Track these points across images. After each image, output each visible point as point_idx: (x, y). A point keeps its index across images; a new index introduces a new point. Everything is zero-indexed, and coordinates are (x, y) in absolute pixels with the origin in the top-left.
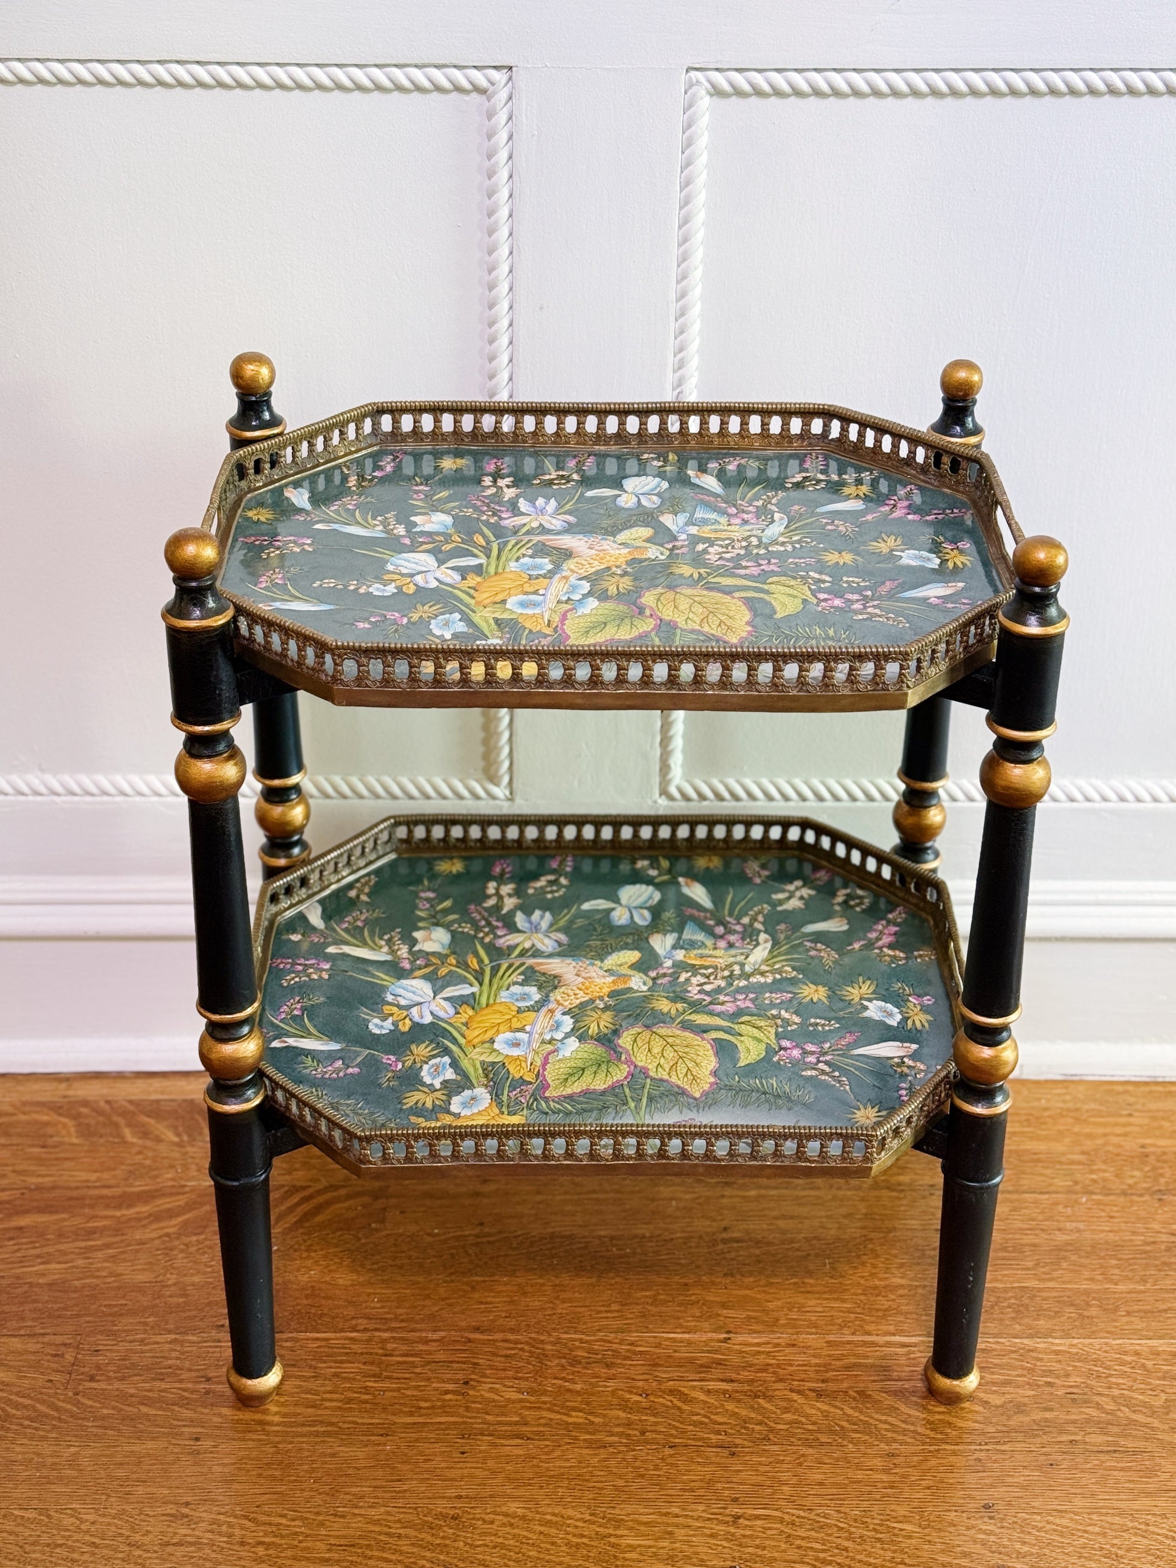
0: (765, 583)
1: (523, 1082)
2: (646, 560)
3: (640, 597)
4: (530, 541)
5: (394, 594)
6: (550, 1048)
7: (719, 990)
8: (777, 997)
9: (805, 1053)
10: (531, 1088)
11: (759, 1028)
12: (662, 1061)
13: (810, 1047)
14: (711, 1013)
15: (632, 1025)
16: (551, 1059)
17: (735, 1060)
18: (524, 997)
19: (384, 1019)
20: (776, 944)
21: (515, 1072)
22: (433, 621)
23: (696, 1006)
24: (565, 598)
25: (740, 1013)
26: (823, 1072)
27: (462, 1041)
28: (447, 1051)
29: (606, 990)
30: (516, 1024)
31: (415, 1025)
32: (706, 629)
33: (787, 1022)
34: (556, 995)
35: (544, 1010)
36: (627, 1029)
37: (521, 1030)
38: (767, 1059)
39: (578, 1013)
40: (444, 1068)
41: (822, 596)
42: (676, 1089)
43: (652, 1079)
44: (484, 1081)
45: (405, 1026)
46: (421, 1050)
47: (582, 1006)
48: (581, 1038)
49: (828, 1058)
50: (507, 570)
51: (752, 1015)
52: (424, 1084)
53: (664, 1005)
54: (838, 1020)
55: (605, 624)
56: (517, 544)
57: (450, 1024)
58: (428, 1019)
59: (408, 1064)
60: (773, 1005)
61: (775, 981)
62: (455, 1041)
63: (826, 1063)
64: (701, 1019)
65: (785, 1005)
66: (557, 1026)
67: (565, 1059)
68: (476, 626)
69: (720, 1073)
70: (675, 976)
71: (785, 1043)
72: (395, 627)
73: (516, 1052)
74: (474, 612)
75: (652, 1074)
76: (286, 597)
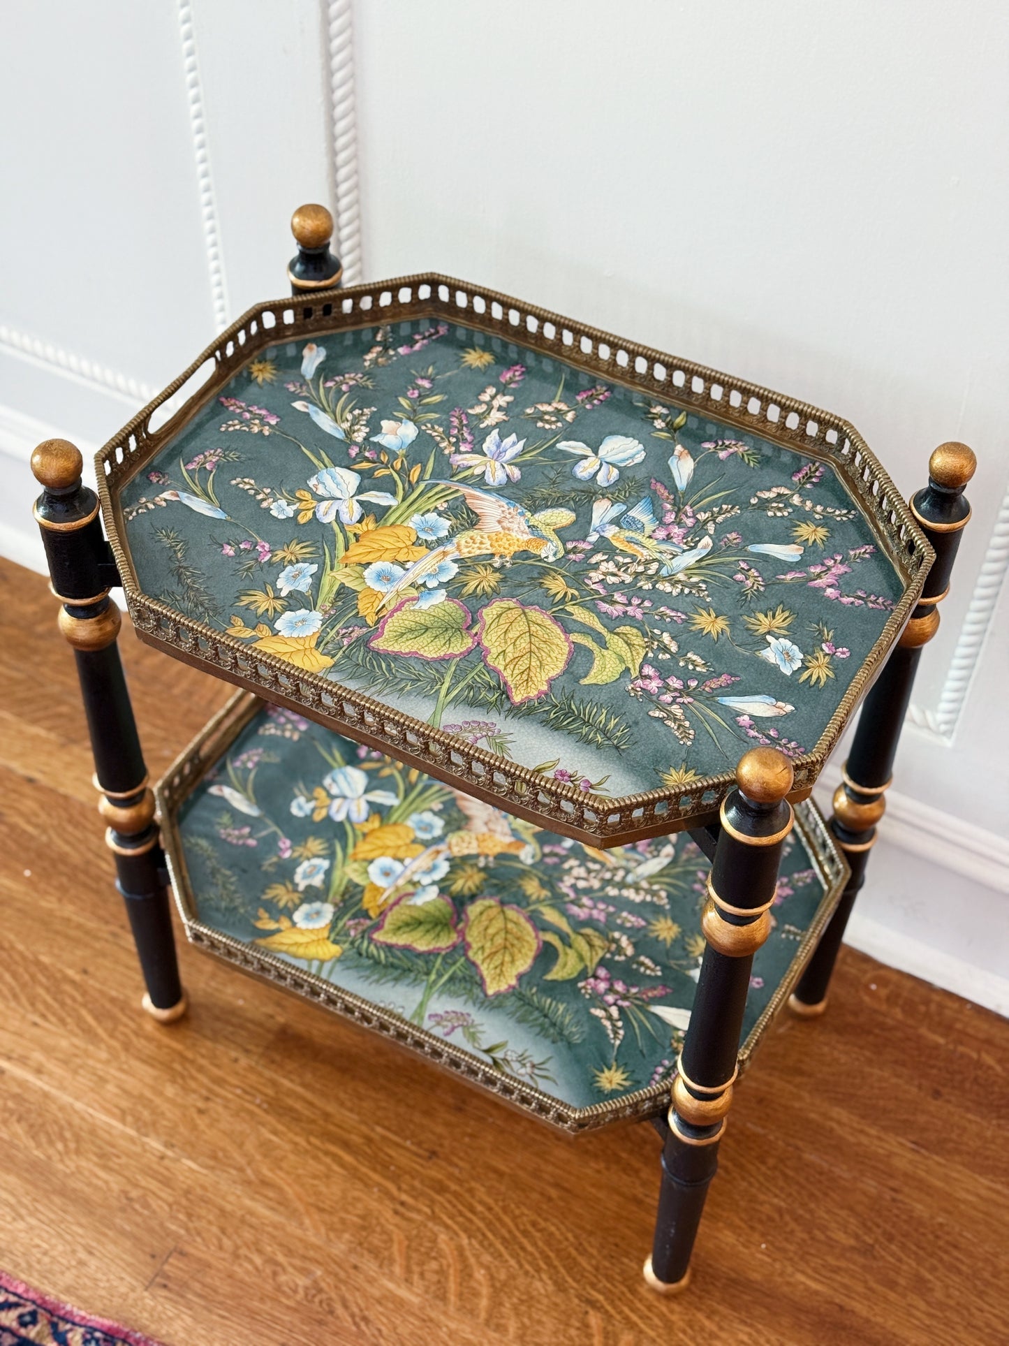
0: (612, 632)
1: (366, 915)
2: (535, 556)
3: (485, 606)
4: (457, 491)
5: (288, 518)
6: (410, 889)
7: (588, 891)
8: (633, 920)
9: (611, 990)
10: (368, 923)
11: (591, 946)
12: (488, 945)
13: (619, 987)
14: (564, 913)
15: (491, 896)
16: (403, 902)
17: (547, 970)
18: (428, 828)
19: (308, 800)
20: (674, 862)
21: (368, 902)
22: (289, 568)
23: (557, 900)
24: (420, 582)
25: (590, 922)
26: (610, 1018)
27: (350, 850)
28: (331, 856)
29: (498, 850)
30: (401, 854)
31: (328, 819)
32: (507, 674)
33: (620, 950)
34: (453, 838)
35: (434, 848)
36: (484, 898)
37: (401, 860)
38: (573, 982)
39: (457, 864)
40: (318, 872)
41: (648, 670)
42: (478, 978)
43: (468, 959)
44: (338, 898)
45: (318, 817)
46: (315, 845)
47: (465, 858)
48: (442, 891)
49: (625, 1004)
50: (405, 524)
51: (596, 929)
52: (292, 881)
53: (532, 887)
54: (665, 968)
55: (427, 629)
56: (443, 490)
57: (353, 829)
58: (340, 817)
59: (296, 854)
60: (622, 928)
61: (643, 903)
62: (344, 848)
63: (621, 1009)
64: (551, 916)
65: (631, 932)
66: (433, 869)
67: (414, 907)
68: (318, 592)
69: (525, 980)
70: (564, 859)
71: (602, 973)
72: (252, 562)
73: (381, 882)
74: (332, 569)
75: (470, 954)
76: (198, 490)
